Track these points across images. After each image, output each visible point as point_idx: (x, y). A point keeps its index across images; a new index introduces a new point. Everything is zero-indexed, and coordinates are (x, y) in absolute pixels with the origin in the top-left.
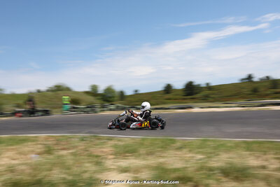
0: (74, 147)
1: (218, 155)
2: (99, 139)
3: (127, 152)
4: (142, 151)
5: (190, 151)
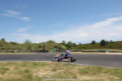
2: (71, 65)
4: (90, 73)
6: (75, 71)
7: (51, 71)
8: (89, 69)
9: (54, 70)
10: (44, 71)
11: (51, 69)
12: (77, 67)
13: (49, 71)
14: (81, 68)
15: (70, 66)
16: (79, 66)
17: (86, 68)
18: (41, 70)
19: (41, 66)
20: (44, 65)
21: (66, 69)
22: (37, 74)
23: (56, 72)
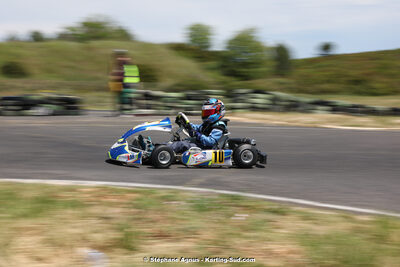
6: (276, 248)
7: (103, 248)
9: (126, 244)
10: (47, 251)
11: (99, 238)
12: (290, 225)
13: (85, 251)
14: (321, 230)
15: (242, 217)
16: (306, 218)
17: (357, 231)
18: (27, 242)
19: (25, 216)
20: (46, 203)
21: (208, 235)
23: (138, 258)
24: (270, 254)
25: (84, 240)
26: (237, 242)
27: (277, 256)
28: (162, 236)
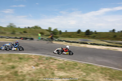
0: (45, 64)
1: (90, 74)
3: (62, 68)
5: (82, 70)
8: (66, 64)
9: (37, 65)
10: (28, 66)
11: (34, 64)
13: (33, 66)
15: (52, 61)
17: (64, 63)
18: (26, 65)
19: (26, 61)
20: (29, 58)
21: (47, 64)
22: (22, 69)
23: (38, 68)
24: (53, 67)
25: (32, 65)
26: (50, 65)
27: (54, 67)
28: (42, 64)
